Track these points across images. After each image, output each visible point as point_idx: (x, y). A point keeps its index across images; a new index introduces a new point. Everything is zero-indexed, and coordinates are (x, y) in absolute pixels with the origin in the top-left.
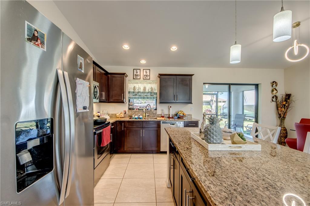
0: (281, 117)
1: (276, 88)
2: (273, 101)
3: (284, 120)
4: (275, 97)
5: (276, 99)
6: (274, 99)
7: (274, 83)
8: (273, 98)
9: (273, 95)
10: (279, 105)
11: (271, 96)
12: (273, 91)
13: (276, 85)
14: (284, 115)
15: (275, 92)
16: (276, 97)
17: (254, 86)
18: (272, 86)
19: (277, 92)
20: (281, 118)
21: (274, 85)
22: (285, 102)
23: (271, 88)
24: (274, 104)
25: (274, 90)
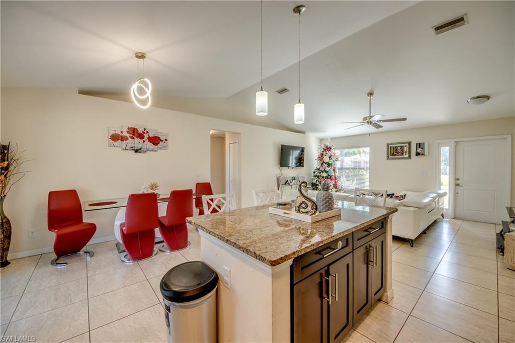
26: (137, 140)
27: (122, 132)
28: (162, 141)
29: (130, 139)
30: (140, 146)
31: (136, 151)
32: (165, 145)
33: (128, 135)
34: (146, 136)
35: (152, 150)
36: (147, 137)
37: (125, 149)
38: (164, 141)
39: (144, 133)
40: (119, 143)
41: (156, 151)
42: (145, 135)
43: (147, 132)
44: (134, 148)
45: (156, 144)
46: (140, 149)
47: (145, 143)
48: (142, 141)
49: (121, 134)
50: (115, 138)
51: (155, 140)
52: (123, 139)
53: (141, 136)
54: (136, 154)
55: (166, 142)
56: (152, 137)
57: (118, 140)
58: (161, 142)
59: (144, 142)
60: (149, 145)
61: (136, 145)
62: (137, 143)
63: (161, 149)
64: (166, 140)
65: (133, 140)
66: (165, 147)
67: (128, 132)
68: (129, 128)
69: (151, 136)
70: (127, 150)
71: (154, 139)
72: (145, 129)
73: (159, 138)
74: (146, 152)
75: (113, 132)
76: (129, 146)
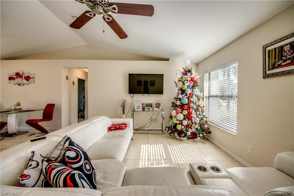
26: (19, 79)
27: (13, 76)
28: (31, 78)
29: (16, 78)
30: (20, 82)
31: (19, 85)
33: (15, 77)
34: (23, 76)
35: (26, 84)
38: (32, 78)
39: (22, 75)
40: (12, 81)
41: (29, 84)
43: (24, 74)
44: (18, 83)
45: (28, 80)
46: (21, 83)
48: (21, 79)
49: (13, 77)
50: (11, 78)
51: (28, 78)
52: (14, 79)
53: (21, 77)
55: (33, 79)
56: (26, 77)
58: (30, 79)
59: (22, 79)
60: (25, 81)
61: (19, 82)
62: (19, 80)
64: (33, 78)
65: (17, 79)
66: (32, 82)
67: (16, 75)
68: (16, 73)
69: (26, 76)
70: (15, 84)
72: (23, 73)
73: (30, 77)
74: (24, 85)
75: (10, 76)
76: (16, 82)
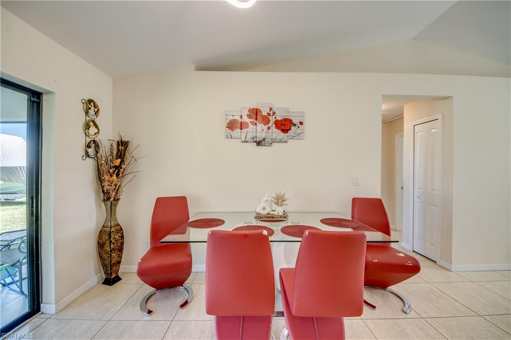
0: (108, 199)
1: (96, 120)
2: (87, 155)
3: (116, 205)
4: (93, 146)
5: (97, 152)
6: (91, 151)
7: (92, 104)
8: (88, 146)
9: (88, 140)
10: (104, 168)
11: (82, 141)
12: (87, 126)
13: (97, 113)
14: (117, 193)
15: (93, 130)
16: (97, 146)
17: (24, 97)
18: (87, 113)
19: (98, 133)
20: (109, 203)
21: (92, 112)
22: (119, 160)
23: (82, 119)
24: (90, 164)
25: (92, 124)
26: (260, 127)
27: (241, 117)
28: (295, 125)
29: (250, 125)
30: (263, 136)
31: (259, 143)
32: (299, 131)
33: (247, 120)
34: (272, 119)
35: (280, 141)
36: (274, 120)
37: (245, 142)
38: (298, 124)
39: (269, 114)
40: (237, 132)
41: (286, 142)
42: (270, 117)
43: (274, 113)
44: (255, 140)
45: (285, 131)
46: (264, 140)
47: (270, 130)
48: (266, 127)
49: (240, 120)
50: (231, 125)
51: (285, 125)
52: (242, 126)
53: (266, 120)
54: (259, 147)
55: (301, 126)
56: (280, 120)
57: (236, 128)
58: (293, 127)
59: (269, 128)
60: (277, 133)
61: (258, 135)
62: (260, 130)
63: (293, 138)
64: (301, 123)
65: (255, 127)
66: (299, 135)
67: (249, 116)
68: (250, 110)
69: (279, 118)
70: (247, 142)
71: (284, 122)
72: (271, 109)
73: (290, 120)
74: (271, 144)
75: (231, 118)
76: (250, 136)
